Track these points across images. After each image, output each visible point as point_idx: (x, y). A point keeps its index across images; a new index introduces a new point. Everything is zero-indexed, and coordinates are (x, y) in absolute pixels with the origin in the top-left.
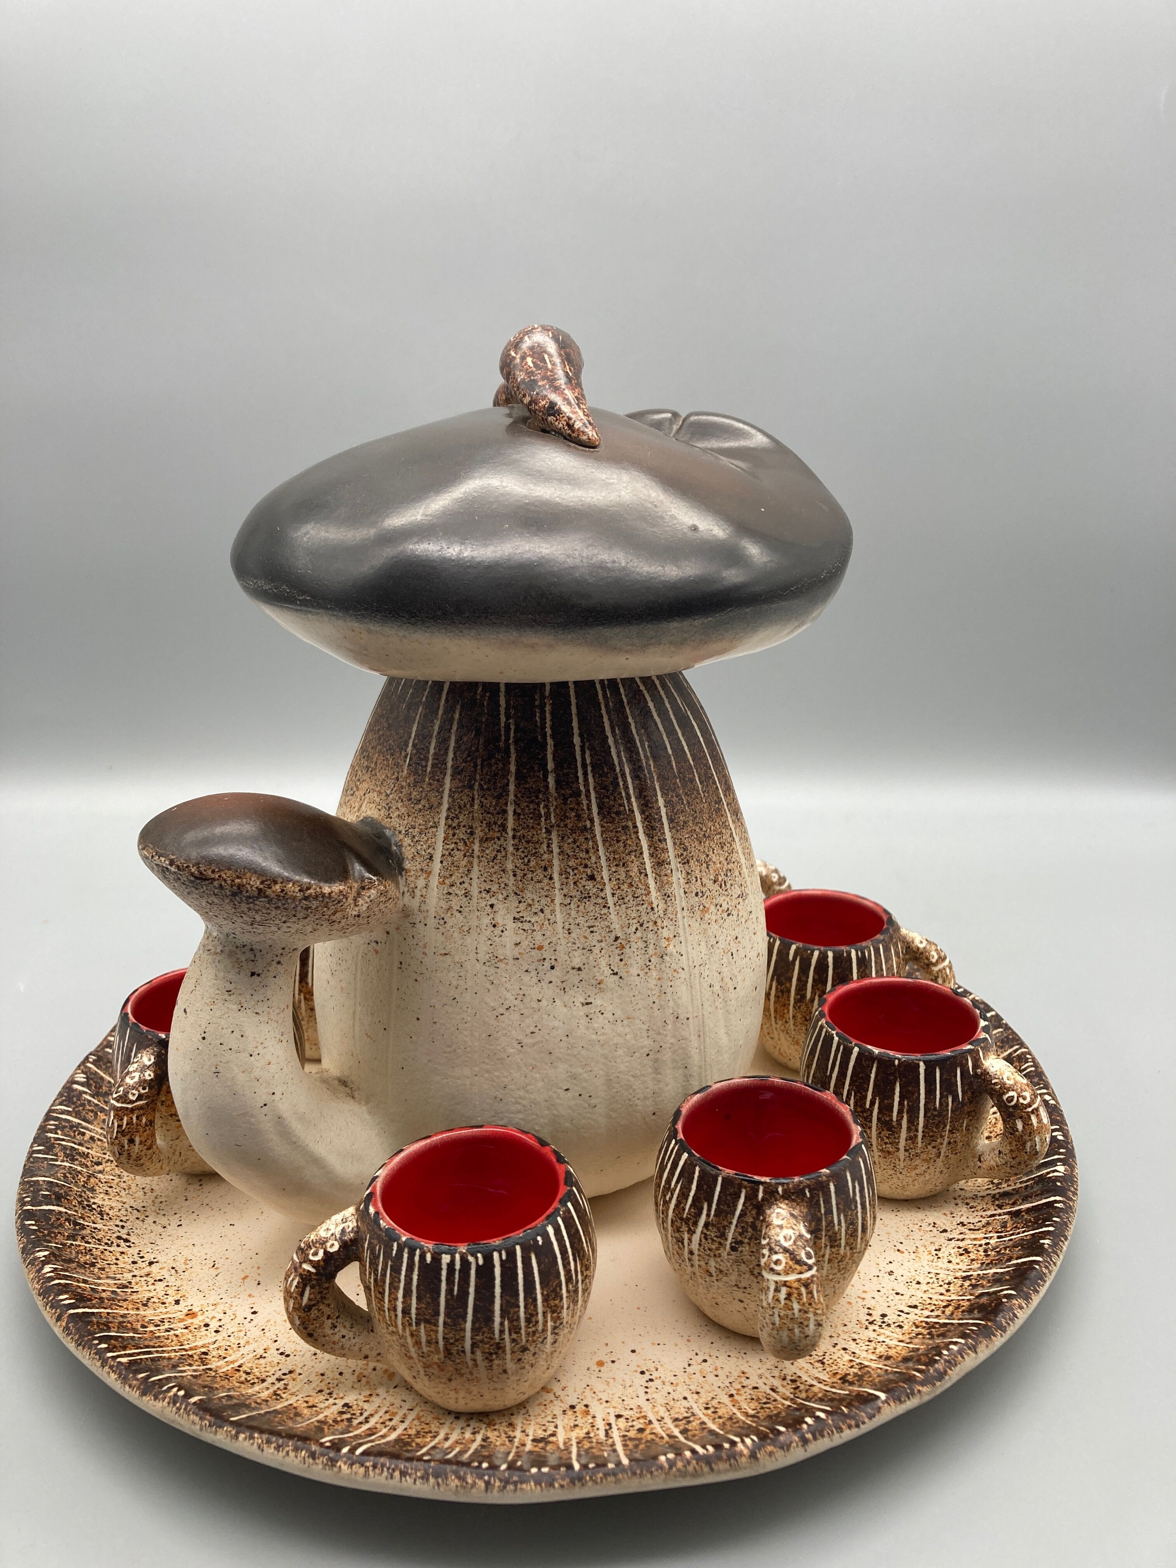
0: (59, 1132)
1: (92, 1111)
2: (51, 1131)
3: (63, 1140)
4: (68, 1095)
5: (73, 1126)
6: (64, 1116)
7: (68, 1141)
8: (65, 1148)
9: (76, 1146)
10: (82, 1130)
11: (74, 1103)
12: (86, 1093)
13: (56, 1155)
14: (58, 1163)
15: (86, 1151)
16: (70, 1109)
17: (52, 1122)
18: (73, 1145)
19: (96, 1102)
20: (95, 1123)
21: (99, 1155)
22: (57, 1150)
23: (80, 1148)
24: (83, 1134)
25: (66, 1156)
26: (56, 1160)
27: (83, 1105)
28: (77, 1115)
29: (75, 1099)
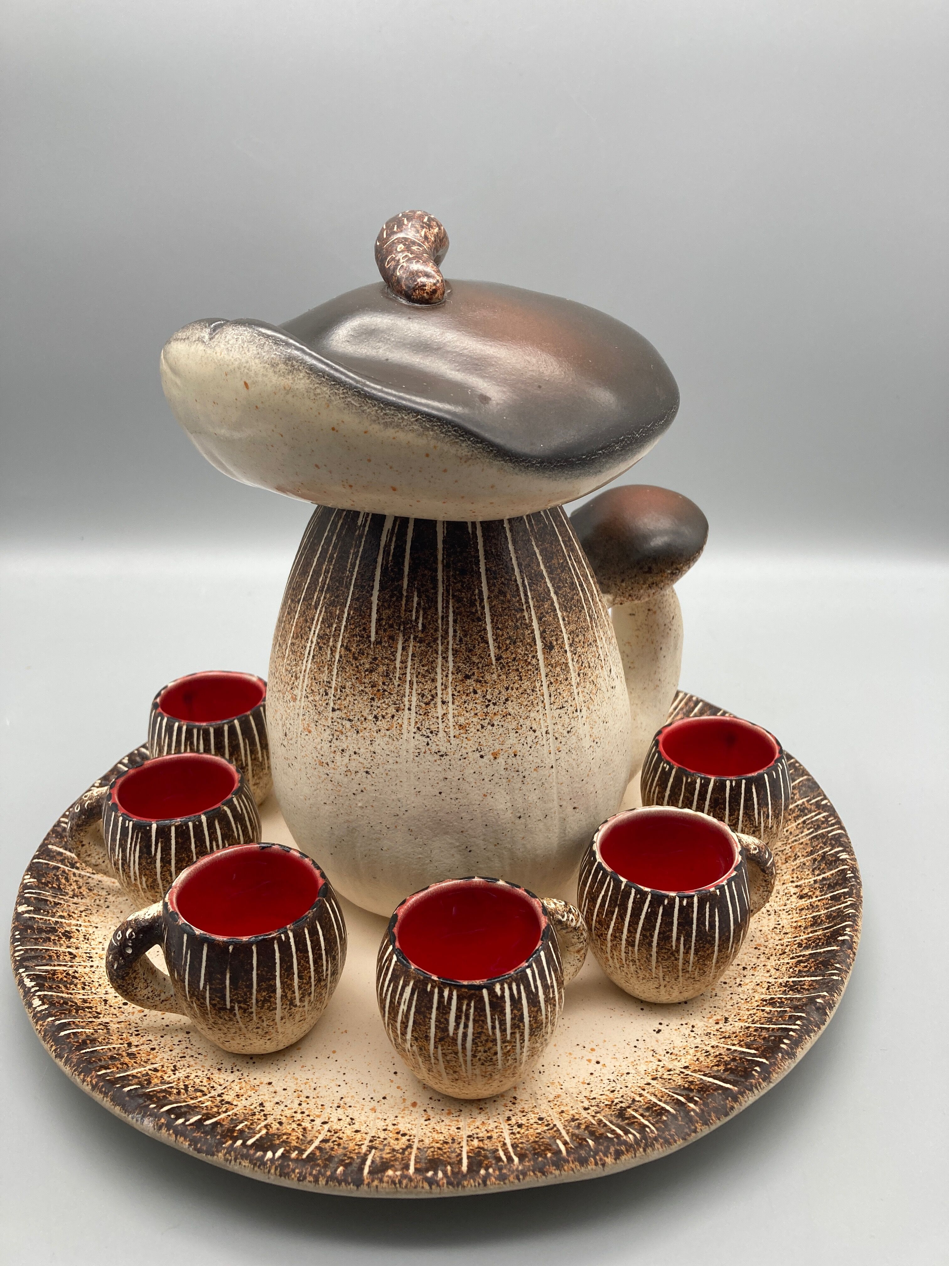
0: (823, 819)
1: (817, 846)
2: (829, 816)
3: (816, 815)
4: (842, 841)
5: (818, 828)
6: (829, 829)
7: (812, 817)
8: (810, 812)
9: (805, 818)
10: (811, 830)
11: (831, 839)
12: (830, 850)
13: (811, 804)
14: (805, 800)
15: (798, 822)
16: (830, 835)
17: (833, 821)
18: (808, 817)
19: (820, 852)
20: (809, 842)
21: (790, 827)
22: (813, 807)
23: (802, 820)
24: (808, 829)
25: (805, 808)
26: (808, 801)
27: (825, 844)
28: (822, 836)
29: (834, 842)
